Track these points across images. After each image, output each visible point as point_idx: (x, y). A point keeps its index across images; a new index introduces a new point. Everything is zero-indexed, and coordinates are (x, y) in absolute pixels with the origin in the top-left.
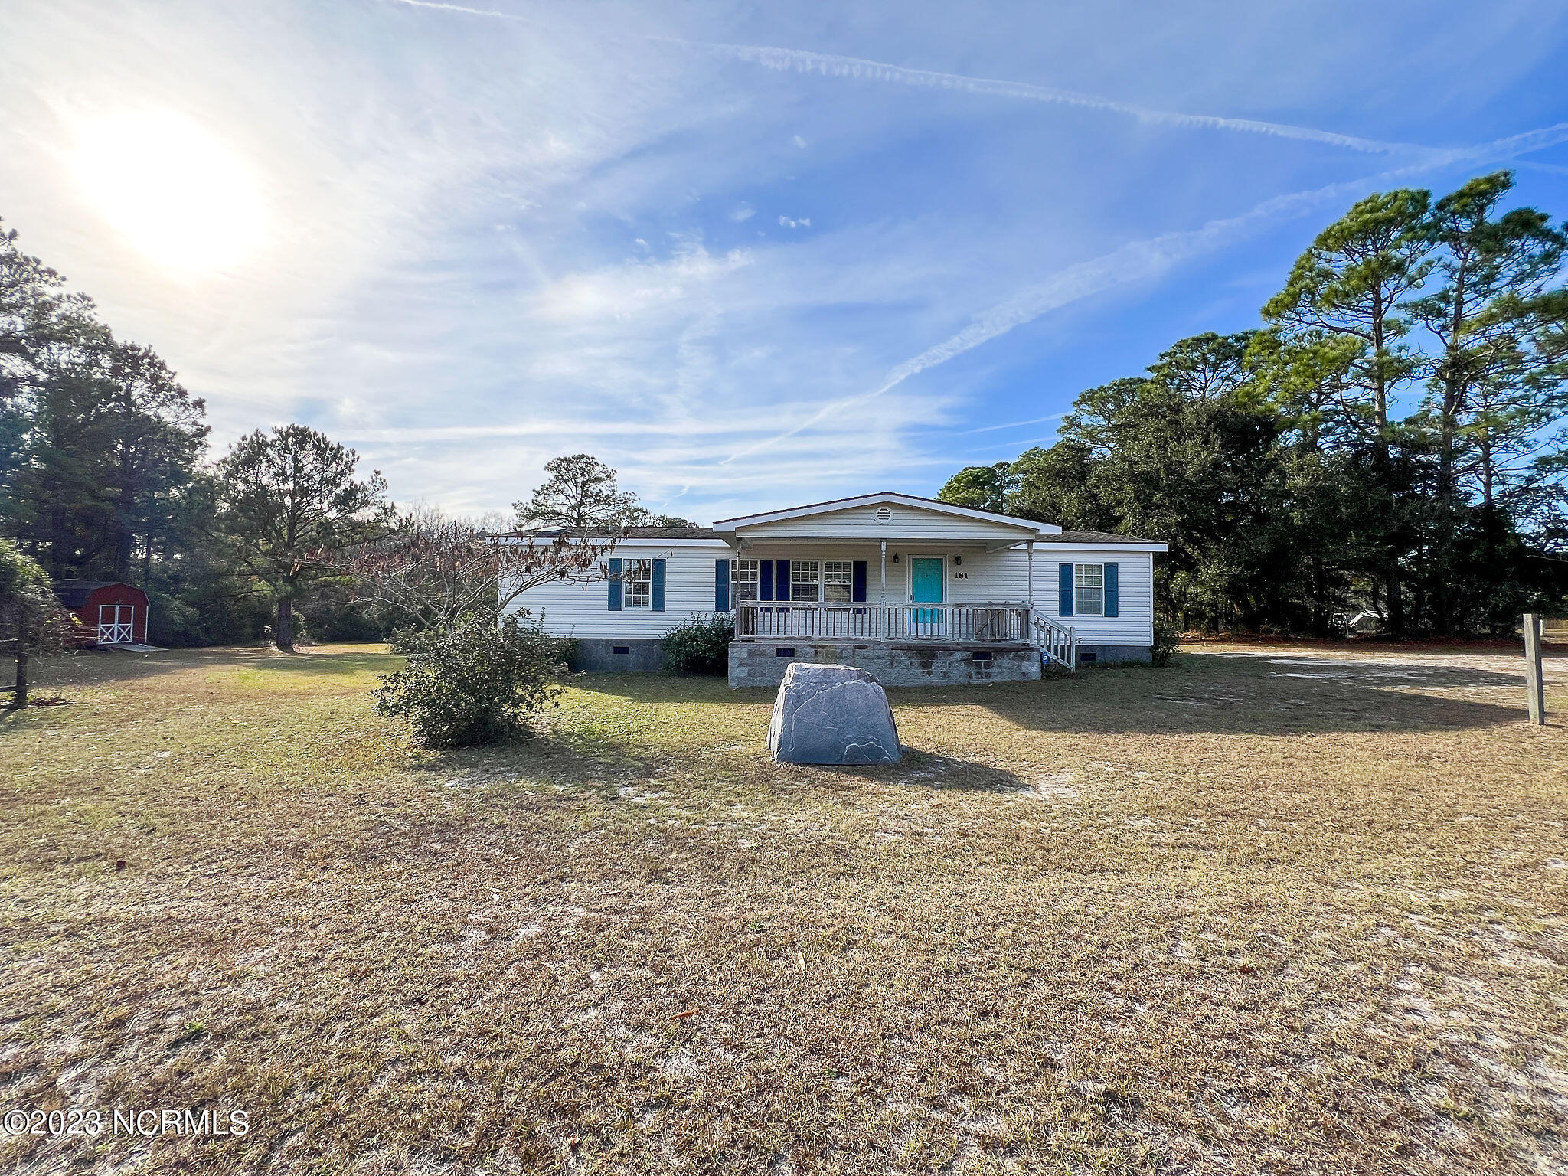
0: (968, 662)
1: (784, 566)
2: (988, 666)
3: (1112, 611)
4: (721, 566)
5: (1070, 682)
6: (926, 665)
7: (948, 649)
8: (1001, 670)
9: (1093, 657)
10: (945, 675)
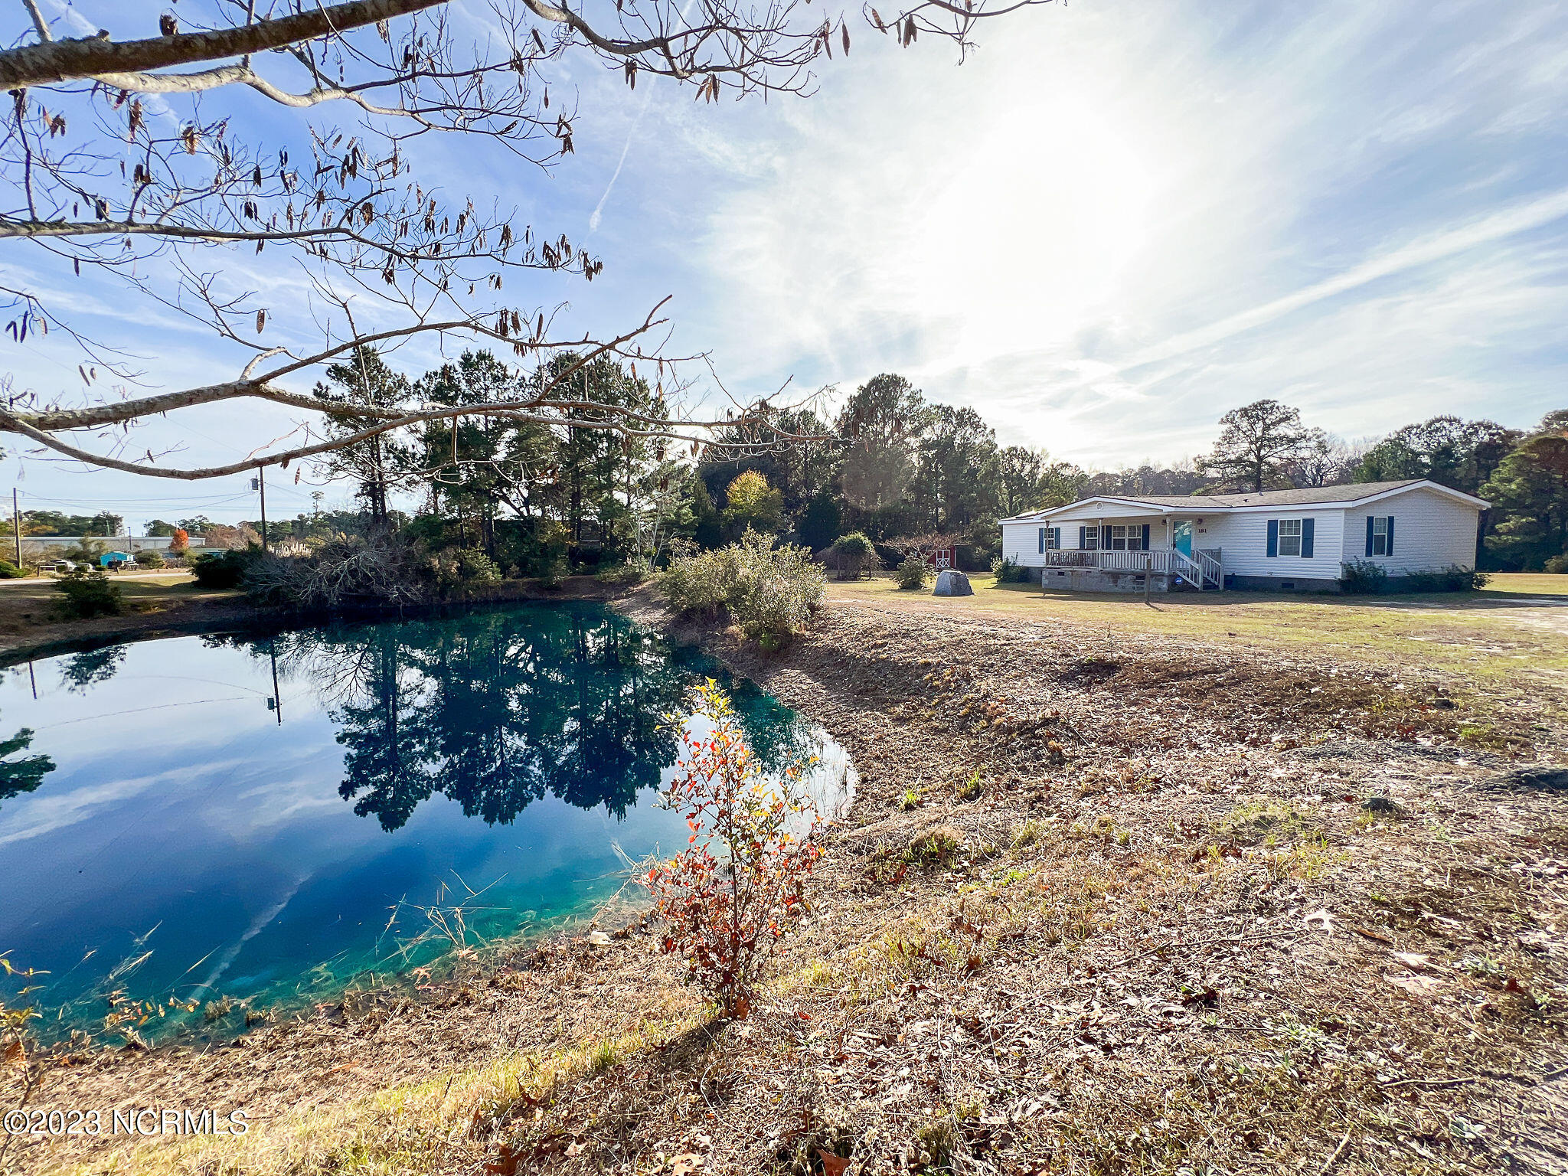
0: (1134, 581)
1: (1109, 528)
2: (1143, 583)
3: (1308, 552)
4: (1082, 529)
5: (1198, 595)
6: (1115, 582)
7: (1125, 574)
8: (1148, 585)
9: (1292, 585)
10: (1123, 587)
